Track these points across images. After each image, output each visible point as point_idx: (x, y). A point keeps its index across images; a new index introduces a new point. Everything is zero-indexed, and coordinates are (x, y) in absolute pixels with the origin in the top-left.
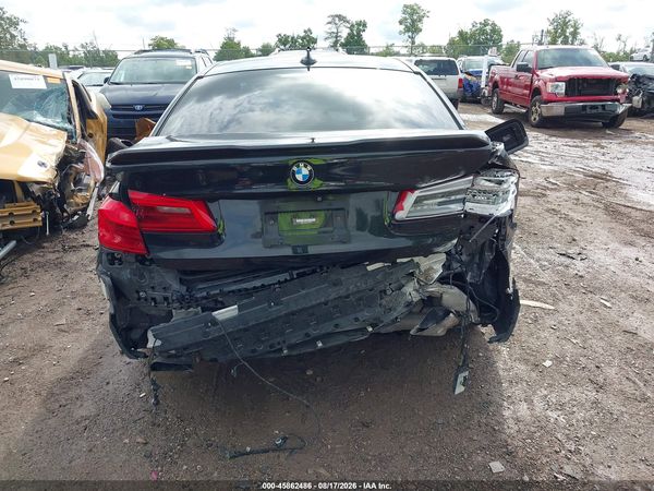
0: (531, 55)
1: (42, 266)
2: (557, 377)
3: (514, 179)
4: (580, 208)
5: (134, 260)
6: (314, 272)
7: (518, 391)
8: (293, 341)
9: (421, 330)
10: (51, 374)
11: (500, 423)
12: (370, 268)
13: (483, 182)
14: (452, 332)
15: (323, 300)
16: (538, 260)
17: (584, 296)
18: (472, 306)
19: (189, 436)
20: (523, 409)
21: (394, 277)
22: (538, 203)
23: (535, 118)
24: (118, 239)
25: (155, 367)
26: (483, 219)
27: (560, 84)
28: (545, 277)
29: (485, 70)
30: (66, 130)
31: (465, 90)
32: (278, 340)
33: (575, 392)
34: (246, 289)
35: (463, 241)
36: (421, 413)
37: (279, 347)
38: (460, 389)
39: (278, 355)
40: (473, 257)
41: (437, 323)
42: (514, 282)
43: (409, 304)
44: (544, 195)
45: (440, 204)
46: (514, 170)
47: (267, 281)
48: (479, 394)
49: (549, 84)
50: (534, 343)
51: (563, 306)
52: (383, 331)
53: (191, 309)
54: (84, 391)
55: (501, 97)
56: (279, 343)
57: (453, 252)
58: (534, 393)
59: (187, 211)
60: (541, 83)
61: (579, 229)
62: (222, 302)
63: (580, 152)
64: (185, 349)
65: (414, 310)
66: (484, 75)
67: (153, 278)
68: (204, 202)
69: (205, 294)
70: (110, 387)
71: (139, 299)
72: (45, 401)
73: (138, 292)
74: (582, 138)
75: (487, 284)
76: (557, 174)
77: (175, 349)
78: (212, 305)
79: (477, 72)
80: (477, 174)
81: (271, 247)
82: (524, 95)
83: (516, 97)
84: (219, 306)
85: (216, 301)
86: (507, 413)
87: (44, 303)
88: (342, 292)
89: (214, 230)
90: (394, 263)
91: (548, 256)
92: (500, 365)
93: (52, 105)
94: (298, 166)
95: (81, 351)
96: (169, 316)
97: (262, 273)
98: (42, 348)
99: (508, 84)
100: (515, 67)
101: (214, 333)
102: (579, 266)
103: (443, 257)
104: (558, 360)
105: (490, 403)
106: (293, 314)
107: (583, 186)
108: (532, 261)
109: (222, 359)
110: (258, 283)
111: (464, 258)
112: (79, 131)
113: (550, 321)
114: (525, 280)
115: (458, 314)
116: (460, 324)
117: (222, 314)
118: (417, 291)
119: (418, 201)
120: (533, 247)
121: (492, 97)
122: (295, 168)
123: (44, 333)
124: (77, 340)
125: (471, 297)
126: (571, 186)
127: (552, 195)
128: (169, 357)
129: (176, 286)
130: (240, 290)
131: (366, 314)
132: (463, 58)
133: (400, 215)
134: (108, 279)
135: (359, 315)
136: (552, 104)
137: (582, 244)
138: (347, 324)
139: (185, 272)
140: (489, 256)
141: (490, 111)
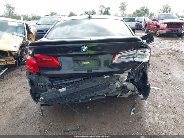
0: (157, 16)
1: (15, 75)
2: (162, 110)
3: (149, 51)
4: (170, 60)
5: (36, 74)
6: (88, 78)
7: (150, 114)
8: (82, 98)
9: (121, 96)
10: (14, 106)
11: (144, 124)
12: (105, 77)
13: (139, 52)
14: (130, 96)
15: (91, 86)
16: (157, 75)
17: (171, 86)
18: (136, 89)
19: (52, 125)
20: (151, 120)
21: (112, 80)
22: (158, 59)
23: (158, 34)
24: (32, 68)
25: (42, 105)
26: (139, 63)
27: (165, 24)
28: (159, 80)
29: (143, 21)
30: (23, 37)
31: (138, 26)
32: (78, 98)
33: (168, 115)
34: (68, 83)
35: (133, 69)
36: (121, 120)
37: (78, 100)
38: (132, 113)
39: (78, 102)
40: (136, 75)
41: (126, 94)
42: (149, 82)
43: (117, 88)
44: (160, 56)
45: (126, 58)
46: (149, 48)
47: (74, 81)
48: (138, 115)
49: (162, 24)
50: (155, 100)
51: (164, 89)
52: (110, 96)
53: (52, 89)
54: (23, 111)
55: (148, 28)
56: (78, 99)
57: (130, 72)
58: (155, 115)
59: (51, 60)
60: (159, 24)
61: (170, 66)
62: (61, 87)
63: (171, 44)
64: (51, 100)
65: (119, 90)
66: (143, 22)
67: (42, 79)
68: (56, 57)
69: (56, 84)
70: (31, 110)
71: (38, 85)
72: (12, 114)
73: (37, 83)
74: (172, 40)
75: (141, 82)
76: (164, 50)
77: (48, 100)
78: (59, 87)
79: (141, 21)
80: (138, 49)
81: (76, 70)
82: (155, 28)
83: (152, 28)
84: (61, 88)
85: (60, 86)
86: (146, 121)
87: (14, 86)
88: (97, 84)
89: (59, 65)
90: (113, 76)
91: (160, 74)
92: (145, 106)
93: (19, 30)
94: (83, 47)
95: (23, 100)
96: (46, 90)
97: (73, 78)
98: (13, 98)
99: (150, 24)
100: (152, 19)
101: (59, 95)
102: (170, 77)
103: (127, 74)
104: (162, 105)
105: (141, 118)
106: (82, 90)
107: (171, 54)
108: (155, 75)
109: (61, 103)
110: (72, 81)
111: (134, 74)
112: (27, 37)
113: (160, 93)
114: (153, 81)
115: (132, 91)
116: (132, 94)
117: (61, 90)
118: (119, 84)
119: (120, 57)
120: (156, 71)
121: (145, 28)
122: (82, 47)
123: (14, 94)
124: (23, 96)
125: (136, 86)
126: (168, 54)
127: (162, 56)
128: (46, 102)
129: (48, 82)
130: (67, 83)
131: (104, 91)
132: (137, 17)
133: (114, 61)
134: (29, 79)
135: (102, 91)
136: (163, 30)
137: (171, 71)
138: (98, 93)
139: (51, 78)
140: (141, 74)
141: (144, 32)
